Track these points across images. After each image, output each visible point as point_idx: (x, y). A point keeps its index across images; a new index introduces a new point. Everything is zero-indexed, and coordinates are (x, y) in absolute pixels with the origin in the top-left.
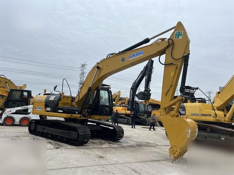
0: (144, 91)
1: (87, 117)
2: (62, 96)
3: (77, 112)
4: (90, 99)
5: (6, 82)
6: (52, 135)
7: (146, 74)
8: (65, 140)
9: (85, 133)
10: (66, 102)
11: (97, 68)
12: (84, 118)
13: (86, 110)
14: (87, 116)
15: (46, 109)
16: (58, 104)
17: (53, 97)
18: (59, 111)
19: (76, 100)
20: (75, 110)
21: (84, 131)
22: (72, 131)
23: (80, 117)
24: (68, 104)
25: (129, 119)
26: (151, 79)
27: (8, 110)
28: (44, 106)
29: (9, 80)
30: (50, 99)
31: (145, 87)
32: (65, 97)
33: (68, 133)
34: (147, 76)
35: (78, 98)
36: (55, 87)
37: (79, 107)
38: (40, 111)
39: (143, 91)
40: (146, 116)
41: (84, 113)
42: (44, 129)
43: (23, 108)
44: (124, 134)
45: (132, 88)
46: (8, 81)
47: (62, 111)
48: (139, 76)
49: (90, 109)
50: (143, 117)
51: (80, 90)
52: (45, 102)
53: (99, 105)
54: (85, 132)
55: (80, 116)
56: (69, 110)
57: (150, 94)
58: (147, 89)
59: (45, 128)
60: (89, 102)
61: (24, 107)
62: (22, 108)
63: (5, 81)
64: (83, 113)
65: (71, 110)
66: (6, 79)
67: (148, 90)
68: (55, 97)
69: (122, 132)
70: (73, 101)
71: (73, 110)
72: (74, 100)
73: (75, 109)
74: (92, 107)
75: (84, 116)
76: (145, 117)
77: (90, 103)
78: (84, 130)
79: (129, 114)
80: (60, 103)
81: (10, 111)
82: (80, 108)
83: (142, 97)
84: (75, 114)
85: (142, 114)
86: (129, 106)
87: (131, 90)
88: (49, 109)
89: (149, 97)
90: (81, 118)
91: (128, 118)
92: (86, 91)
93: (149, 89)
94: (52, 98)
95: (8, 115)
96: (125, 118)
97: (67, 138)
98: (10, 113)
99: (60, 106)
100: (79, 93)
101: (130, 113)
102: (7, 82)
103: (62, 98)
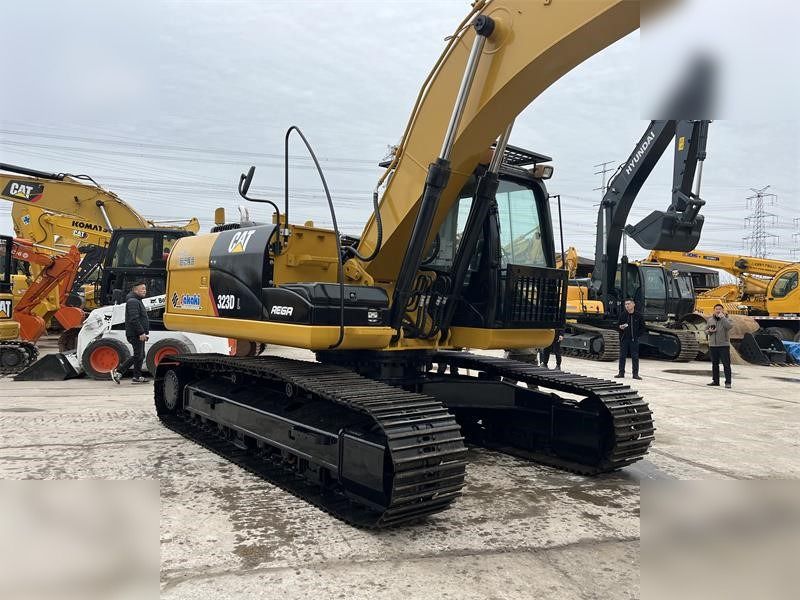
0: (671, 209)
1: (429, 338)
2: (286, 226)
3: (373, 315)
4: (438, 239)
5: (100, 204)
6: (250, 441)
7: (679, 128)
8: (314, 478)
9: (427, 449)
10: (309, 258)
11: (480, 32)
12: (413, 344)
13: (424, 301)
14: (433, 333)
15: (217, 302)
16: (268, 271)
17: (245, 233)
18: (276, 310)
19: (367, 250)
20: (362, 303)
21: (426, 437)
22: (348, 428)
23: (394, 340)
24: (325, 269)
25: (598, 336)
26: (707, 151)
27: (98, 313)
28: (207, 288)
29: (112, 196)
30: (230, 250)
31: (674, 192)
32: (301, 232)
33: (329, 441)
34: (682, 139)
35: (373, 237)
36: (243, 177)
37: (383, 285)
38: (194, 313)
39: (664, 209)
40: (671, 318)
41: (414, 316)
42: (213, 407)
43: (157, 303)
44: (652, 433)
45: (605, 204)
46: (105, 201)
47: (288, 311)
48: (639, 146)
49: (443, 294)
50: (661, 326)
51: (382, 191)
52: (211, 266)
53: (494, 268)
54: (427, 442)
55: (395, 332)
56: (330, 301)
57: (701, 222)
58: (684, 197)
59: (221, 401)
60: (435, 256)
61: (160, 300)
62: (152, 301)
63: (94, 202)
64: (409, 319)
65: (336, 302)
66: (98, 190)
67: (692, 203)
68: (252, 232)
69: (643, 419)
70: (351, 255)
71: (348, 303)
72: (355, 247)
73: (363, 294)
74: (454, 281)
75: (413, 332)
76: (668, 326)
77: (440, 263)
78: (424, 430)
79: (597, 314)
80: (279, 265)
81: (108, 318)
82: (391, 294)
83: (659, 235)
84: (365, 322)
85: (656, 313)
86: (593, 279)
87: (600, 213)
88: (228, 301)
89: (694, 233)
90: (399, 347)
91: (596, 332)
92: (418, 191)
93: (696, 197)
94: (239, 244)
95: (101, 335)
96: (578, 332)
97: (325, 471)
98: (106, 324)
99: (281, 279)
100: (377, 207)
101: (602, 310)
102: (102, 204)
103: (286, 238)
